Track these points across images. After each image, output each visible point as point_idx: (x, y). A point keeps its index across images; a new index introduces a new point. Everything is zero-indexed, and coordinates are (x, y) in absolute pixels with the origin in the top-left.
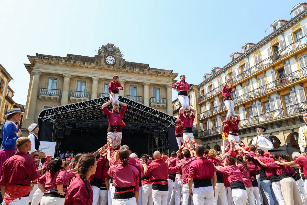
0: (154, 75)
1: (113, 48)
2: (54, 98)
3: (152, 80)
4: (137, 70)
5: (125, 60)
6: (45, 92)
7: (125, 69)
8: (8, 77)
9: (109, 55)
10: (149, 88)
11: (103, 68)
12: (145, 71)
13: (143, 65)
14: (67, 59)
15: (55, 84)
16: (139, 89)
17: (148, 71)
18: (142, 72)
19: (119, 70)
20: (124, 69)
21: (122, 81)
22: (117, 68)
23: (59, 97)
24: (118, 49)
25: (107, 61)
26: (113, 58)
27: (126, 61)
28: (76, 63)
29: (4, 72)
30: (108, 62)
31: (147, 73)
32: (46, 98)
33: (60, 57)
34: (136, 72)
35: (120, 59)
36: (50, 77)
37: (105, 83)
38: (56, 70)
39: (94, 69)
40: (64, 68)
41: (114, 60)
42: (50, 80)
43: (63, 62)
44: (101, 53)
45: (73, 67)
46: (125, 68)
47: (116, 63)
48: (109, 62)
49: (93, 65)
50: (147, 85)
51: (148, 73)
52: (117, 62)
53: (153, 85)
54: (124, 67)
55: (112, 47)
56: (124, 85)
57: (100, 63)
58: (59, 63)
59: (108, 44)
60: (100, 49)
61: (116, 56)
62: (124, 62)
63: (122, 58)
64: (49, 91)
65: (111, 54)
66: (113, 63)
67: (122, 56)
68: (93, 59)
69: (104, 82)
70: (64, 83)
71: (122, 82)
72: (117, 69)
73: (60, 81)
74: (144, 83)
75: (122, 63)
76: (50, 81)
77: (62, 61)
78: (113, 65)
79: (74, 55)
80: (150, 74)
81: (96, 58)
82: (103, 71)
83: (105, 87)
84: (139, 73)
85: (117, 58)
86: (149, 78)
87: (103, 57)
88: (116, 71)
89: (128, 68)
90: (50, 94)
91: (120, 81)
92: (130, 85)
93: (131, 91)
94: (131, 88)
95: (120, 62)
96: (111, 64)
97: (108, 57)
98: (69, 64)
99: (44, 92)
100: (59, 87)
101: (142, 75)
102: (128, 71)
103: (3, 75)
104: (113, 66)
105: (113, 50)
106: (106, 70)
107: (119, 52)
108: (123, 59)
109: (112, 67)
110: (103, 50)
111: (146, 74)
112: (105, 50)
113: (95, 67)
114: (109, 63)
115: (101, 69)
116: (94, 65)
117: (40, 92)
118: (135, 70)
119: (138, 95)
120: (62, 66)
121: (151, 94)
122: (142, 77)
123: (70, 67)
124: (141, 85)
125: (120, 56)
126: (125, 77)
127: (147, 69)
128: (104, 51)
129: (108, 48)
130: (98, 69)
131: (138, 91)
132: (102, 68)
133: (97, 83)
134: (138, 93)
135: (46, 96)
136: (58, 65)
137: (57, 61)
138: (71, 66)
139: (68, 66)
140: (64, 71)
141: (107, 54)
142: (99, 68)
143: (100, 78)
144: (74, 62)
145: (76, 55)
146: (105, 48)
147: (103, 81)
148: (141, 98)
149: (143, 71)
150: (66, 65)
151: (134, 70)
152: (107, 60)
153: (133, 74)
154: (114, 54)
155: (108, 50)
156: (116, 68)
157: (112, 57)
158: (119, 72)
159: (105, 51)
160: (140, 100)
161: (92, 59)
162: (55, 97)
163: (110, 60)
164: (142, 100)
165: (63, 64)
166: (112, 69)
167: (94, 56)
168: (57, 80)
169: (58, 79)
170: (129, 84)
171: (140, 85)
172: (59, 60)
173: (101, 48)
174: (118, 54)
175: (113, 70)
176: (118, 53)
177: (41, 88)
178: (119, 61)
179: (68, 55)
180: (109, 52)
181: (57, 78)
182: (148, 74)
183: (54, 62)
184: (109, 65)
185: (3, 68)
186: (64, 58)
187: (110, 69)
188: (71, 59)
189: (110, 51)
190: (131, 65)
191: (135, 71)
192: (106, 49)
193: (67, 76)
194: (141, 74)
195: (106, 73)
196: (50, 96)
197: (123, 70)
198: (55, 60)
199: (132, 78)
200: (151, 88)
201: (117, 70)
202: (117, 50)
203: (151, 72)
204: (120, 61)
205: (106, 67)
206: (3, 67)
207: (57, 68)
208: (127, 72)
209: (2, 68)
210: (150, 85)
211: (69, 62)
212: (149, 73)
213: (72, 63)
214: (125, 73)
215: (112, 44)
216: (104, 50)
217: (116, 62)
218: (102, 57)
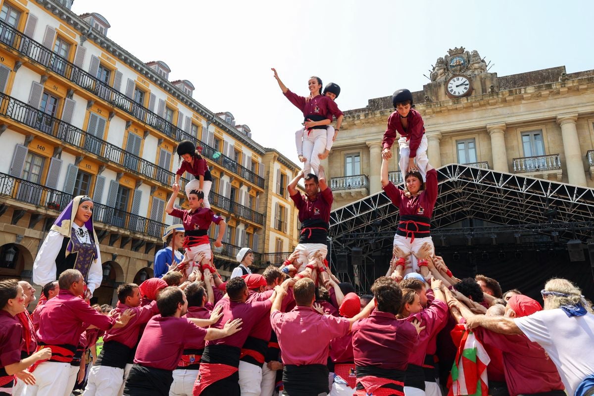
0: (586, 89)
1: (462, 57)
2: (357, 192)
3: (581, 105)
4: (530, 90)
5: (496, 74)
6: (340, 184)
7: (498, 97)
8: (292, 168)
9: (455, 76)
10: (578, 127)
11: (444, 109)
12: (554, 87)
13: (549, 73)
14: (368, 111)
15: (358, 166)
16: (549, 137)
17: (564, 84)
18: (545, 93)
19: (482, 102)
20: (495, 97)
21: (496, 126)
22: (478, 99)
23: (364, 189)
24: (476, 54)
25: (452, 90)
26: (464, 79)
27: (498, 76)
28: (386, 114)
29: (283, 161)
30: (452, 93)
31: (562, 90)
32: (343, 195)
33: (356, 111)
34: (530, 95)
35: (483, 77)
36: (348, 154)
37: (456, 141)
38: (353, 138)
39: (425, 115)
40: (366, 130)
41: (467, 82)
42: (347, 158)
43: (361, 118)
44: (437, 76)
45: (383, 123)
46: (497, 94)
47: (473, 89)
48: (455, 93)
49: (421, 109)
50: (571, 121)
51: (566, 89)
52: (477, 85)
53: (589, 118)
54: (493, 92)
55: (461, 55)
56: (504, 135)
57: (437, 99)
58: (356, 122)
59: (450, 51)
60: (434, 69)
61: (473, 72)
62: (495, 79)
63: (488, 72)
64: (349, 180)
65: (460, 70)
66: (465, 91)
67: (487, 68)
68: (421, 95)
69: (454, 139)
70: (371, 159)
71: (495, 129)
72: (476, 102)
73: (365, 157)
74: (559, 117)
75: (489, 84)
76: (349, 160)
77: (359, 116)
78: (467, 95)
79: (381, 98)
80: (574, 91)
81: (427, 91)
82: (446, 114)
83: (459, 148)
84: (538, 97)
85: (476, 77)
86: (573, 100)
87: (443, 83)
88: (477, 107)
89: (506, 92)
90: (349, 186)
91: (489, 128)
92: (521, 132)
93: (527, 147)
94: (525, 139)
95: (485, 82)
96: (462, 93)
97: (452, 81)
98: (373, 120)
99: (338, 185)
100: (364, 170)
101: (550, 98)
102: (507, 99)
103: (283, 166)
104: (465, 98)
105: (462, 62)
106: (452, 112)
107: (479, 60)
108: (492, 74)
109: (464, 101)
110: (440, 69)
111: (558, 93)
112: (445, 67)
113: (425, 111)
114: (457, 94)
115: (441, 111)
116: (424, 108)
117: (332, 186)
118: (525, 90)
119: (547, 150)
120: (362, 126)
121: (589, 141)
122: (551, 102)
123: (378, 124)
124: (553, 123)
125: (483, 68)
126: (502, 116)
127: (560, 81)
128: (442, 71)
129: (452, 60)
130: (434, 112)
131: (546, 142)
132: (442, 109)
133: (438, 145)
134: (546, 146)
135: (342, 192)
136: (355, 126)
137: (351, 119)
138: (378, 122)
139: (373, 123)
140: (367, 135)
141: (451, 75)
142: (435, 110)
143: (442, 133)
144: (382, 113)
145: (386, 97)
146: (443, 64)
147: (451, 138)
148: (557, 158)
149: (549, 86)
150: (368, 123)
151: (523, 92)
152: (449, 89)
153: (523, 102)
154: (468, 69)
155: (451, 66)
156: (474, 100)
157: (460, 78)
158: (485, 108)
159: (446, 69)
160: (555, 164)
161: (418, 96)
162: (357, 190)
163: (457, 86)
164: (559, 163)
165: (363, 121)
166: (465, 106)
167: (422, 89)
168: (359, 156)
169: (361, 155)
170: (519, 130)
171: (549, 126)
172: (354, 117)
173: (434, 66)
174: (476, 65)
175: (469, 107)
176: (477, 63)
177: (332, 178)
178: (481, 81)
179: (370, 101)
180: (454, 69)
181: (359, 153)
182: (568, 92)
183: (346, 124)
184: (456, 99)
185: (280, 155)
186: (363, 110)
187: (462, 106)
188: (377, 108)
189: (457, 66)
190: (515, 83)
191: (526, 93)
192: (446, 65)
193: (373, 145)
194: (546, 98)
195: (453, 117)
196: (349, 191)
197: (492, 99)
198: (348, 119)
199: (522, 112)
200: (586, 126)
201: (478, 104)
202: (472, 59)
203: (575, 84)
204: (483, 80)
205: (451, 104)
206: (278, 153)
207: (355, 132)
208: (504, 101)
209: (278, 155)
210: (578, 118)
211: (373, 116)
212: (569, 89)
213: (378, 115)
214: (502, 105)
215: (459, 47)
216: (442, 69)
217: (475, 87)
218: (440, 86)
